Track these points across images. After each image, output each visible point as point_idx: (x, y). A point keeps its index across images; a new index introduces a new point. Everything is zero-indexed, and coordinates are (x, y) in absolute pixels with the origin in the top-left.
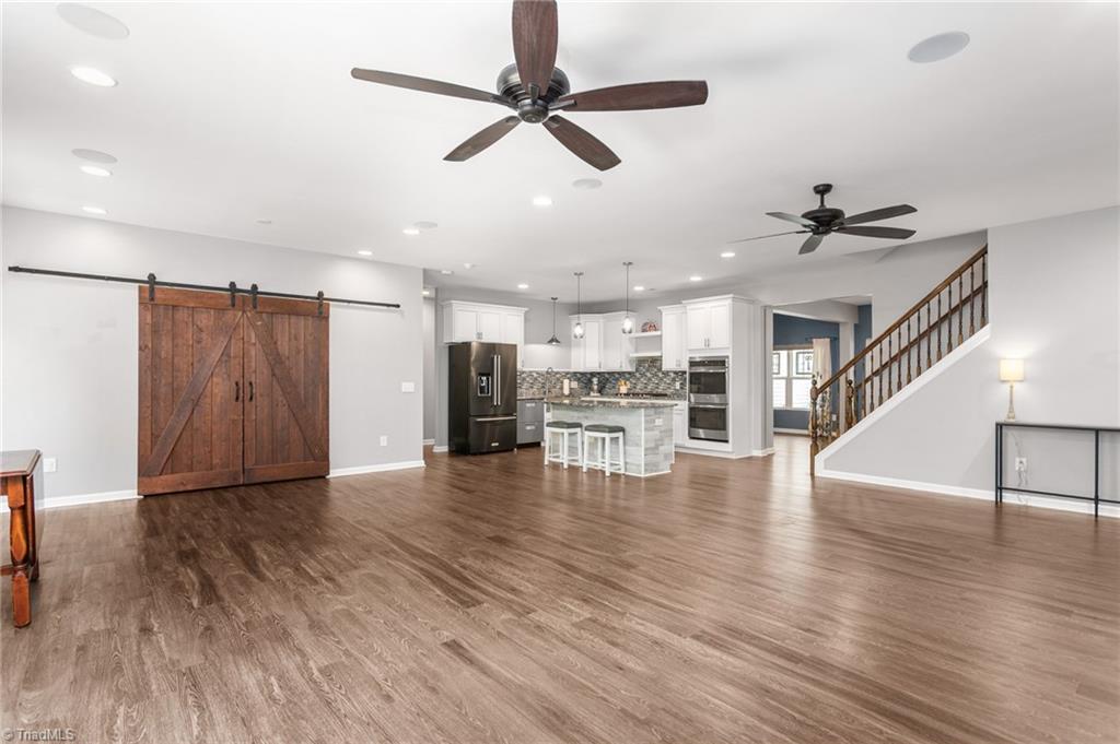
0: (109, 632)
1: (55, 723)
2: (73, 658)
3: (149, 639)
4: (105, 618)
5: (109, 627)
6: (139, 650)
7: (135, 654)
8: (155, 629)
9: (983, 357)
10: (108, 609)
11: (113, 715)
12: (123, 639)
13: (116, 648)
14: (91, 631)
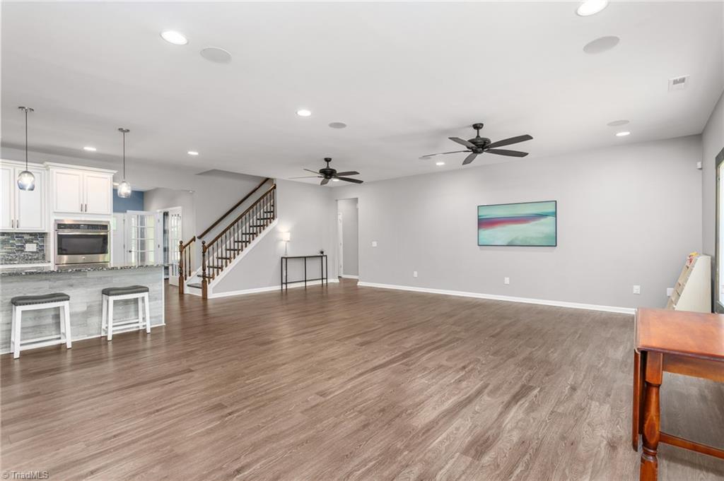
0: (591, 398)
1: (623, 372)
2: (613, 392)
3: (575, 383)
4: (590, 409)
5: (590, 401)
6: (583, 381)
7: (585, 380)
8: (569, 387)
9: (274, 231)
10: (585, 415)
11: (603, 366)
12: (586, 390)
13: (592, 387)
14: (600, 404)
